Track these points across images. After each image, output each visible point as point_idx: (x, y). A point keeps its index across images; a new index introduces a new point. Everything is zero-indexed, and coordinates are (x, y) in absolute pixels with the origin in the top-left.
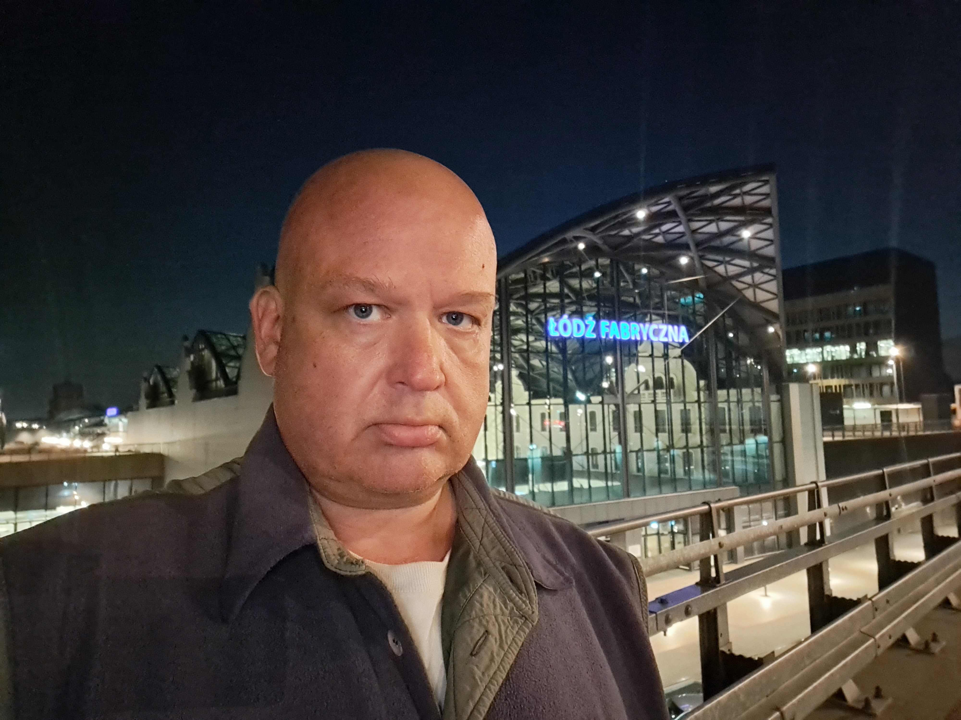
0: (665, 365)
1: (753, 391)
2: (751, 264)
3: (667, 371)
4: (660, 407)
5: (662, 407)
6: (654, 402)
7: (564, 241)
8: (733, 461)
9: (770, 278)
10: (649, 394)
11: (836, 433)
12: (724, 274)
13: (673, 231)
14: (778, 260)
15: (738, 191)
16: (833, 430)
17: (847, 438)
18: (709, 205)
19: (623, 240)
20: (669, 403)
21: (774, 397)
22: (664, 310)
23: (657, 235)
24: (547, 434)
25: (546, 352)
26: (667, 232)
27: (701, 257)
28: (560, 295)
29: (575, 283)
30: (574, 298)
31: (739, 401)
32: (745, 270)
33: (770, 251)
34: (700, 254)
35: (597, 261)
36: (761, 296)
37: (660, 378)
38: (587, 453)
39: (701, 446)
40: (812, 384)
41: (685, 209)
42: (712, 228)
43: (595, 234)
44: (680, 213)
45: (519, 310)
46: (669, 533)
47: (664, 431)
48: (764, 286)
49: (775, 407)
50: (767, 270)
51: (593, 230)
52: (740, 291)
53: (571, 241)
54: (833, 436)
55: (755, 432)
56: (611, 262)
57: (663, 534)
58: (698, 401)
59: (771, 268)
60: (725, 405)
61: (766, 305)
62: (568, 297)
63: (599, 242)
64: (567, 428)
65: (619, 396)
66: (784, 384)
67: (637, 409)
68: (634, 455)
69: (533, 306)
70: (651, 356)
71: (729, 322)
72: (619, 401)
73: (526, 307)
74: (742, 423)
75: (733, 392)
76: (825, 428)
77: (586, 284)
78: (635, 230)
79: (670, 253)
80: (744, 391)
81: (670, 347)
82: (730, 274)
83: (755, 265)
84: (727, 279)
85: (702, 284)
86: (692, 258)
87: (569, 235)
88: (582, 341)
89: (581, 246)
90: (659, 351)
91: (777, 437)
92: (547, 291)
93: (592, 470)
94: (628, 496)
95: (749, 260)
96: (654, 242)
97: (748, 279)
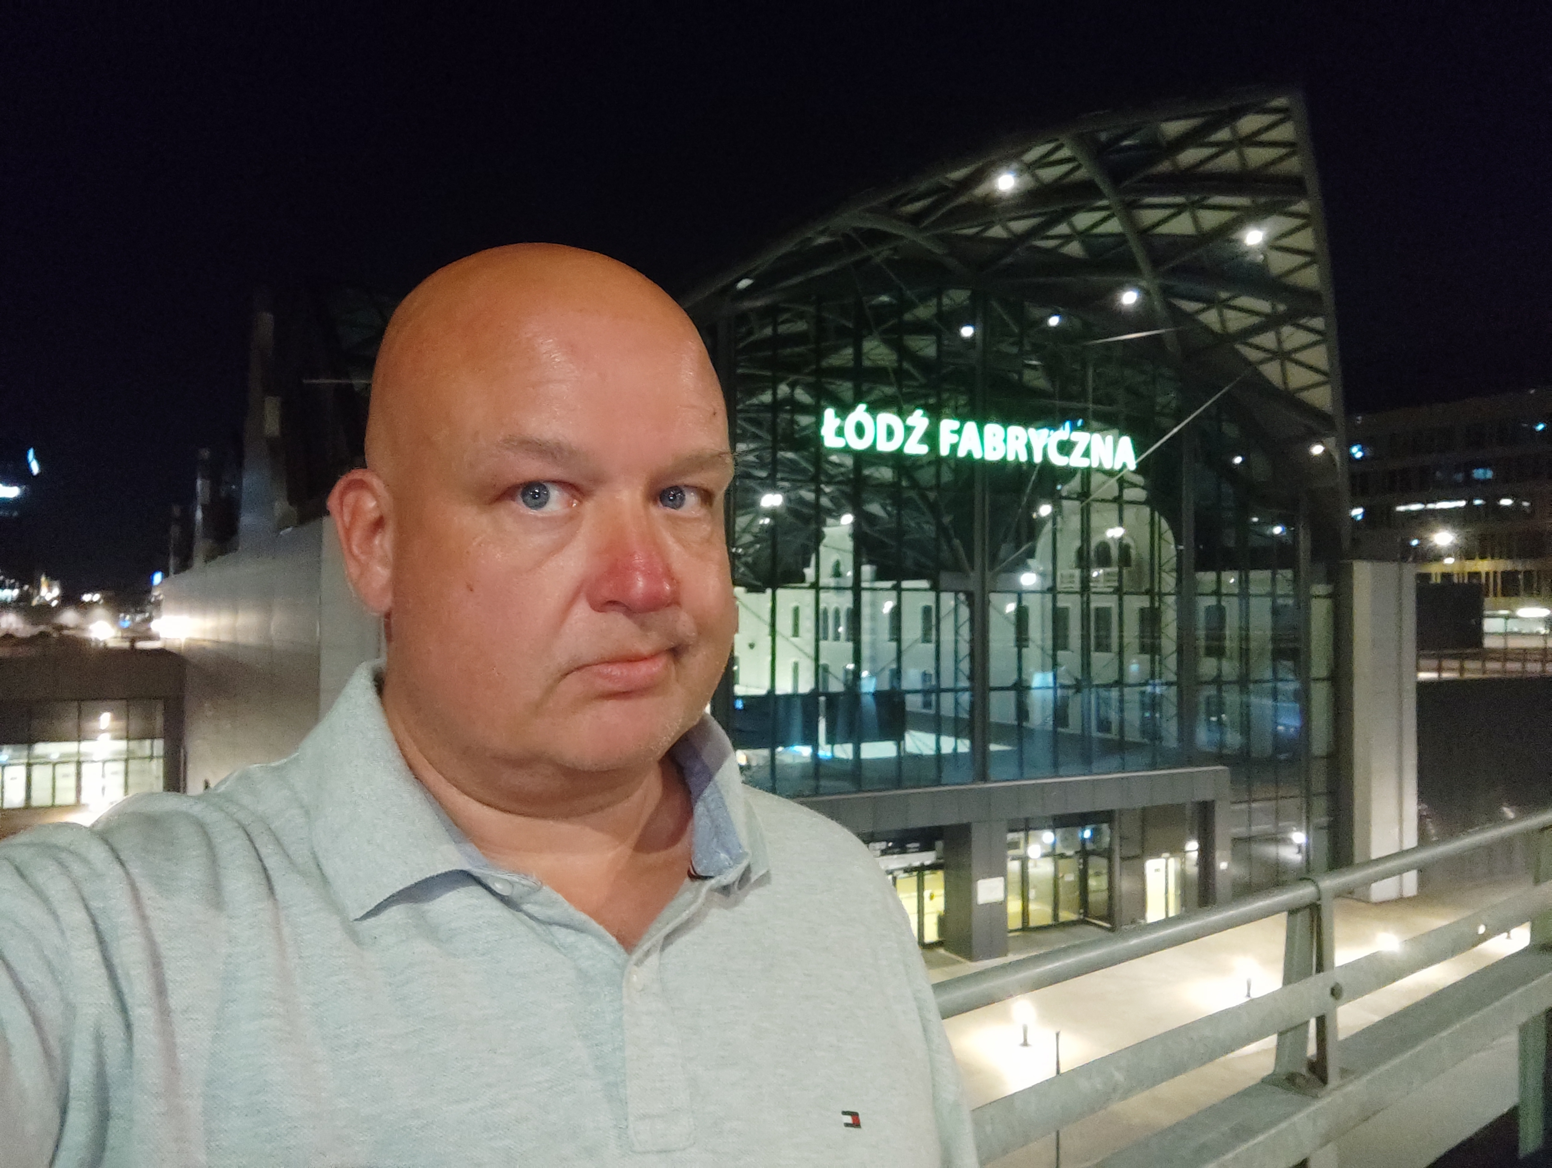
1: (1273, 576)
2: (1274, 307)
4: (1102, 602)
9: (1312, 337)
12: (1219, 330)
13: (1100, 230)
14: (1328, 300)
15: (1223, 135)
18: (1164, 167)
21: (1320, 589)
22: (1086, 400)
23: (1067, 239)
26: (1087, 233)
27: (1167, 292)
31: (1244, 594)
32: (1262, 319)
33: (1310, 278)
34: (1165, 282)
36: (1298, 377)
37: (1104, 545)
41: (1114, 176)
42: (1182, 225)
44: (1103, 186)
46: (1076, 853)
48: (1302, 356)
49: (1320, 608)
50: (1303, 321)
52: (1249, 364)
54: (1440, 670)
57: (1062, 856)
59: (1314, 315)
61: (1306, 396)
65: (976, 575)
66: (1341, 562)
71: (1231, 431)
72: (975, 586)
75: (1229, 576)
76: (1423, 651)
78: (1014, 227)
79: (1096, 280)
80: (1254, 575)
82: (1232, 328)
83: (1281, 308)
84: (1225, 339)
85: (1170, 346)
86: (1145, 293)
88: (898, 459)
91: (1320, 667)
94: (983, 776)
96: (1064, 256)
97: (1267, 339)
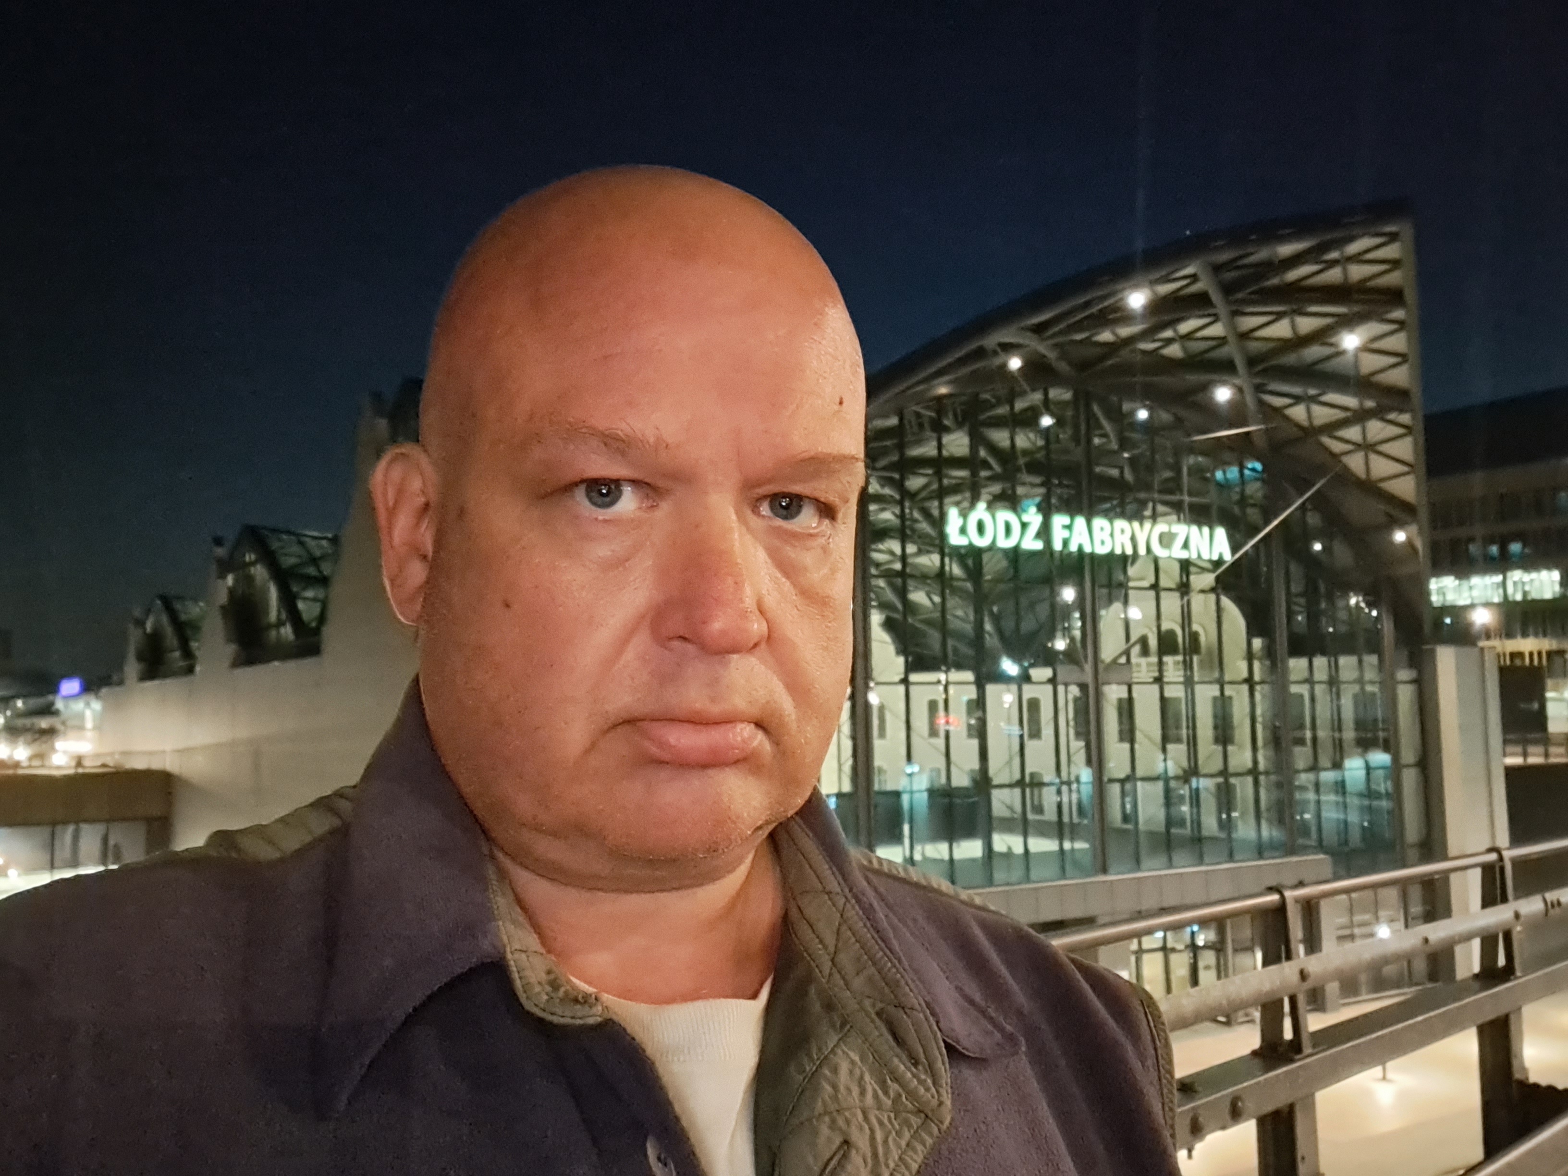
0: (1182, 607)
1: (1360, 662)
2: (1361, 404)
3: (1186, 617)
4: (1171, 692)
5: (1176, 692)
6: (1159, 680)
7: (980, 353)
8: (1318, 802)
9: (1398, 431)
10: (1149, 665)
11: (1531, 749)
12: (1305, 423)
13: (1200, 334)
14: (1417, 397)
15: (1334, 255)
16: (1525, 743)
17: (1553, 760)
18: (1275, 281)
19: (1098, 351)
20: (1189, 683)
21: (1404, 674)
22: (1182, 493)
23: (1169, 341)
24: (940, 742)
25: (941, 578)
26: (1188, 336)
27: (1259, 389)
28: (969, 462)
29: (1001, 437)
30: (997, 468)
31: (1333, 682)
32: (1349, 414)
33: (1400, 377)
34: (1258, 381)
35: (1046, 394)
36: (1381, 467)
37: (1171, 633)
38: (1021, 783)
39: (1254, 772)
40: (1482, 649)
41: (1228, 290)
42: (1281, 329)
43: (1044, 340)
44: (1216, 297)
45: (887, 491)
46: (1187, 947)
47: (1178, 740)
48: (1385, 448)
49: (1405, 695)
50: (1392, 416)
51: (1039, 330)
52: (1335, 457)
53: (995, 353)
54: (1525, 755)
55: (1365, 744)
56: (1076, 395)
57: (1173, 950)
58: (1249, 681)
59: (1401, 411)
60: (1303, 690)
61: (1390, 486)
62: (986, 465)
63: (1052, 355)
64: (980, 732)
65: (1088, 667)
66: (1425, 647)
67: (1125, 695)
68: (1116, 789)
69: (915, 483)
70: (1155, 587)
71: (1313, 519)
72: (1088, 678)
73: (899, 485)
74: (1337, 725)
75: (1320, 662)
76: (1508, 737)
77: (1024, 440)
78: (1125, 331)
79: (1193, 378)
80: (1343, 660)
81: (1193, 569)
82: (1318, 422)
83: (1370, 404)
84: (1310, 432)
85: (1260, 442)
86: (1240, 390)
87: (991, 341)
88: (1015, 555)
89: (1015, 363)
90: (1170, 577)
91: (1409, 755)
92: (945, 453)
93: (1031, 816)
94: (1104, 870)
95: (1355, 395)
96: (1163, 357)
97: (1353, 433)
